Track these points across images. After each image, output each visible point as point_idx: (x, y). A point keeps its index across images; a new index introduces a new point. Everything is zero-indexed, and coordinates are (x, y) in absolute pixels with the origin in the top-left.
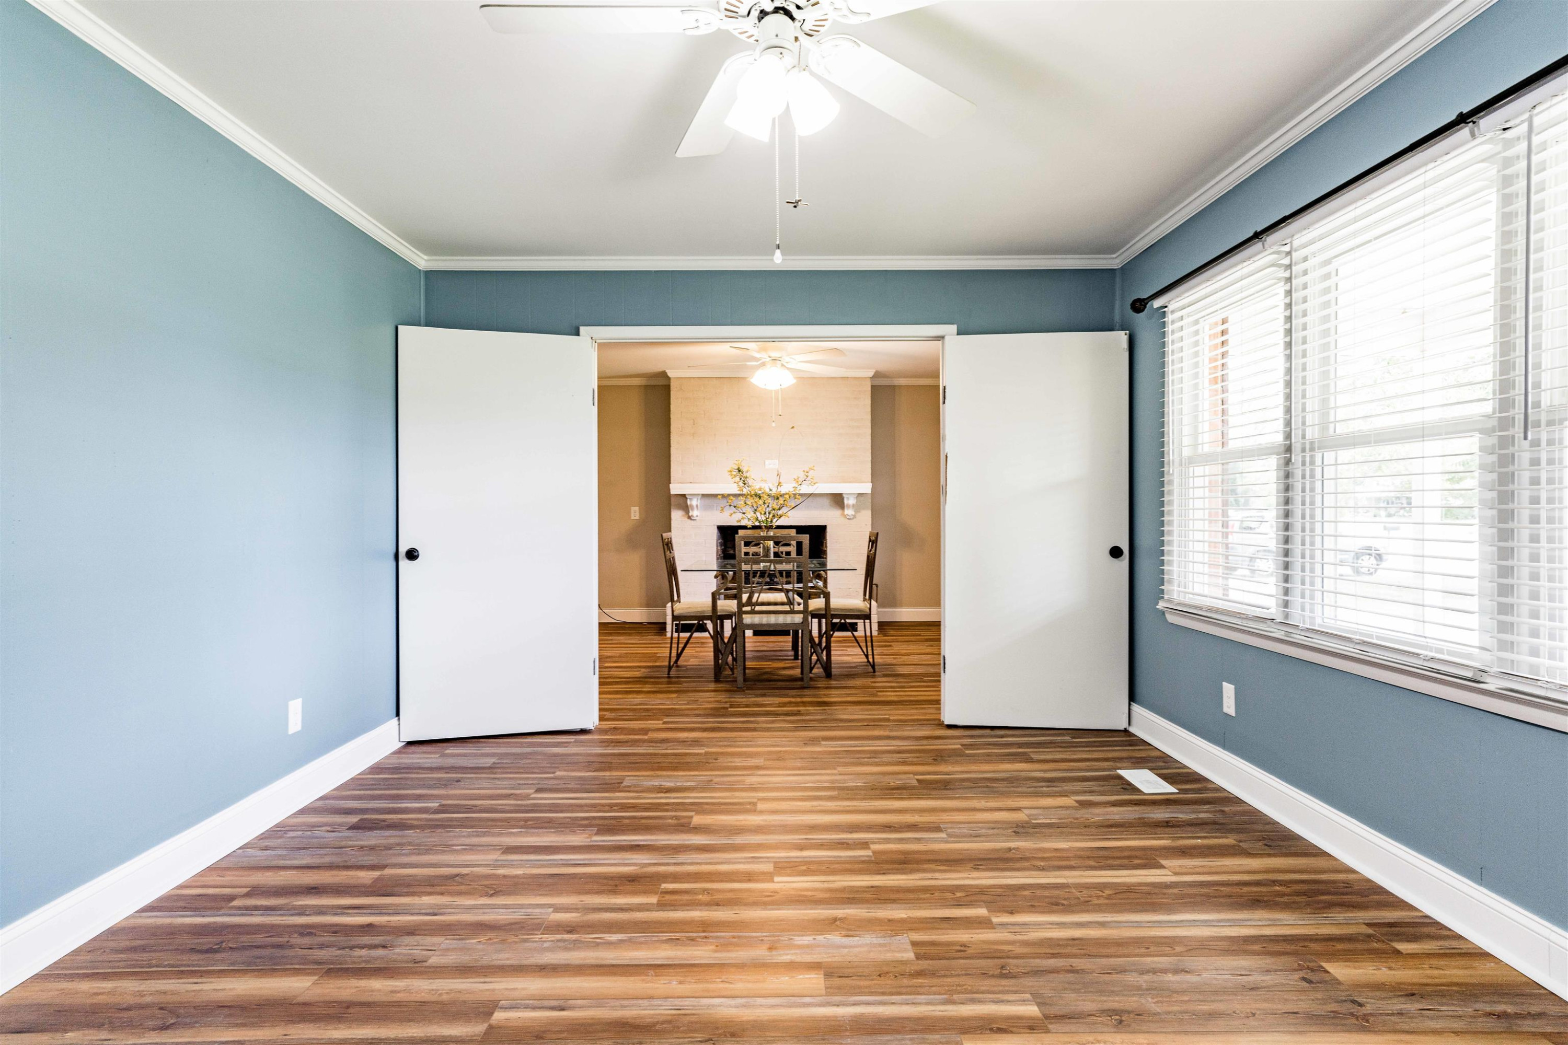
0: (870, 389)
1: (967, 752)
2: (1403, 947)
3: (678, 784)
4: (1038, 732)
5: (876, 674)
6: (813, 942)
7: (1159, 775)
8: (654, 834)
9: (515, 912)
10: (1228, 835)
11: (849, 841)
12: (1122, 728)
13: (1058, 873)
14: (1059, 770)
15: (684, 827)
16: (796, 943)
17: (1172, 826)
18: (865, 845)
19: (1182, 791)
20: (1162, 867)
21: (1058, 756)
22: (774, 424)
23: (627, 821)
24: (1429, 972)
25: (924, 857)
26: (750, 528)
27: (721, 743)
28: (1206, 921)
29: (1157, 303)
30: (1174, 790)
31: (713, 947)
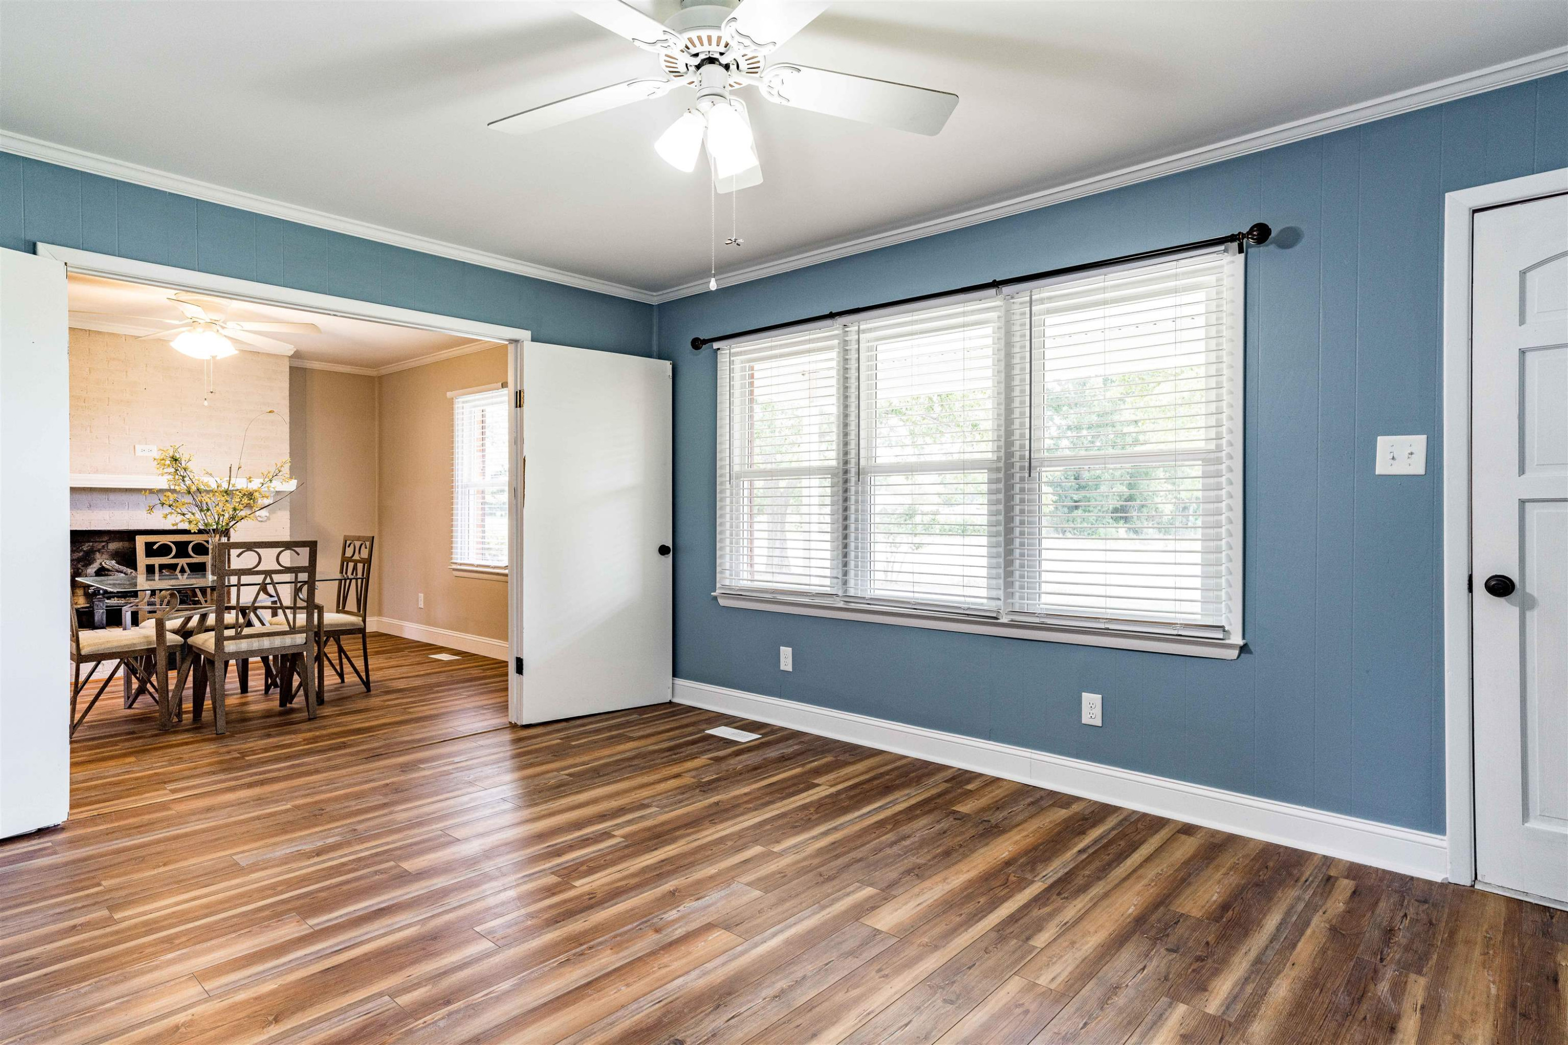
0: (288, 370)
1: (573, 743)
2: (969, 787)
3: (319, 844)
4: (607, 716)
5: (372, 693)
6: (679, 914)
7: (736, 728)
8: (383, 894)
9: (344, 1019)
10: (826, 755)
11: (591, 836)
12: (668, 701)
13: (772, 807)
14: (665, 740)
15: (404, 878)
16: (669, 919)
17: (787, 760)
18: (607, 835)
19: (764, 735)
20: (818, 785)
21: (649, 731)
22: (206, 403)
23: (323, 894)
24: (991, 795)
25: (666, 828)
26: (195, 533)
27: (296, 794)
28: (880, 807)
29: (716, 345)
30: (755, 736)
31: (609, 952)
